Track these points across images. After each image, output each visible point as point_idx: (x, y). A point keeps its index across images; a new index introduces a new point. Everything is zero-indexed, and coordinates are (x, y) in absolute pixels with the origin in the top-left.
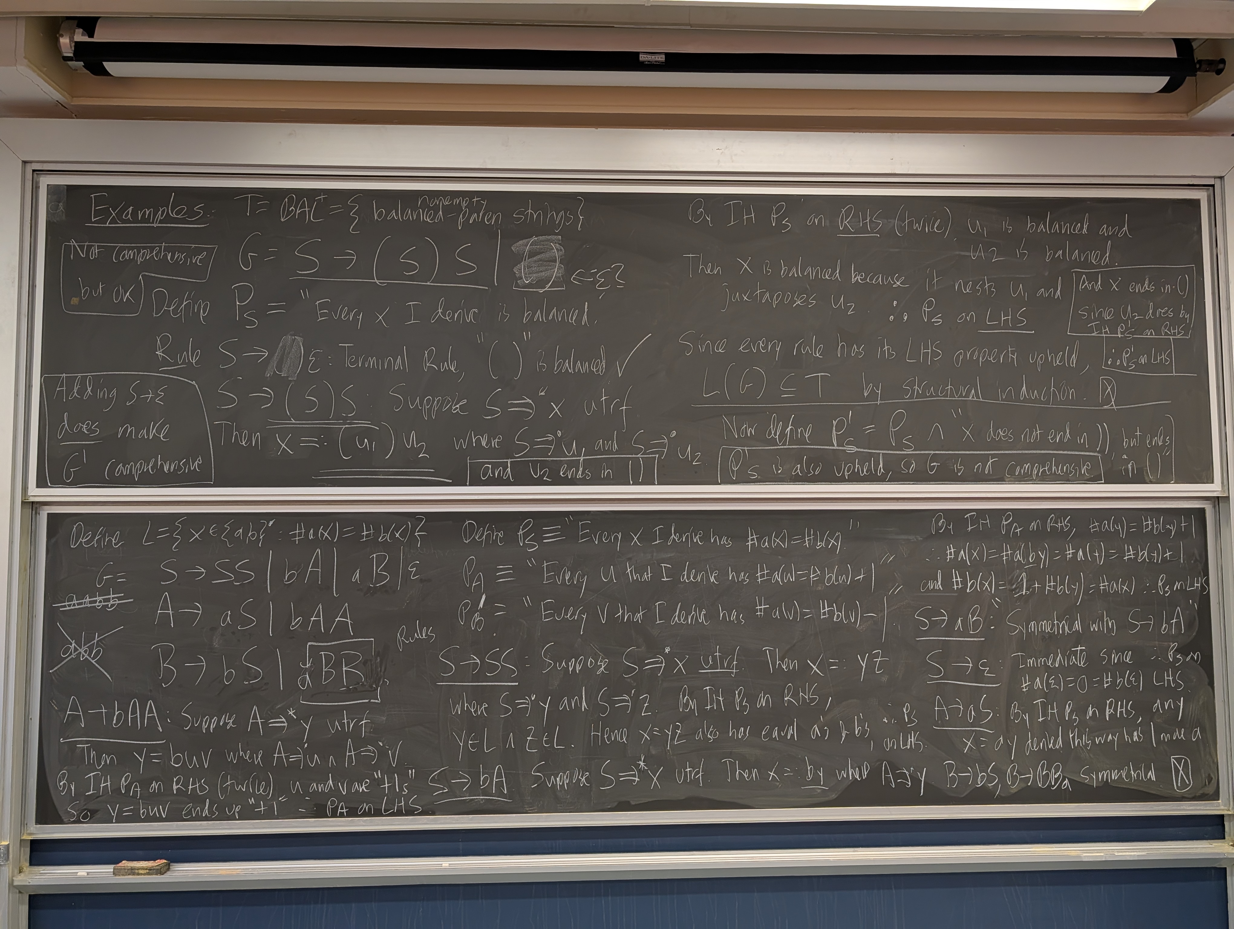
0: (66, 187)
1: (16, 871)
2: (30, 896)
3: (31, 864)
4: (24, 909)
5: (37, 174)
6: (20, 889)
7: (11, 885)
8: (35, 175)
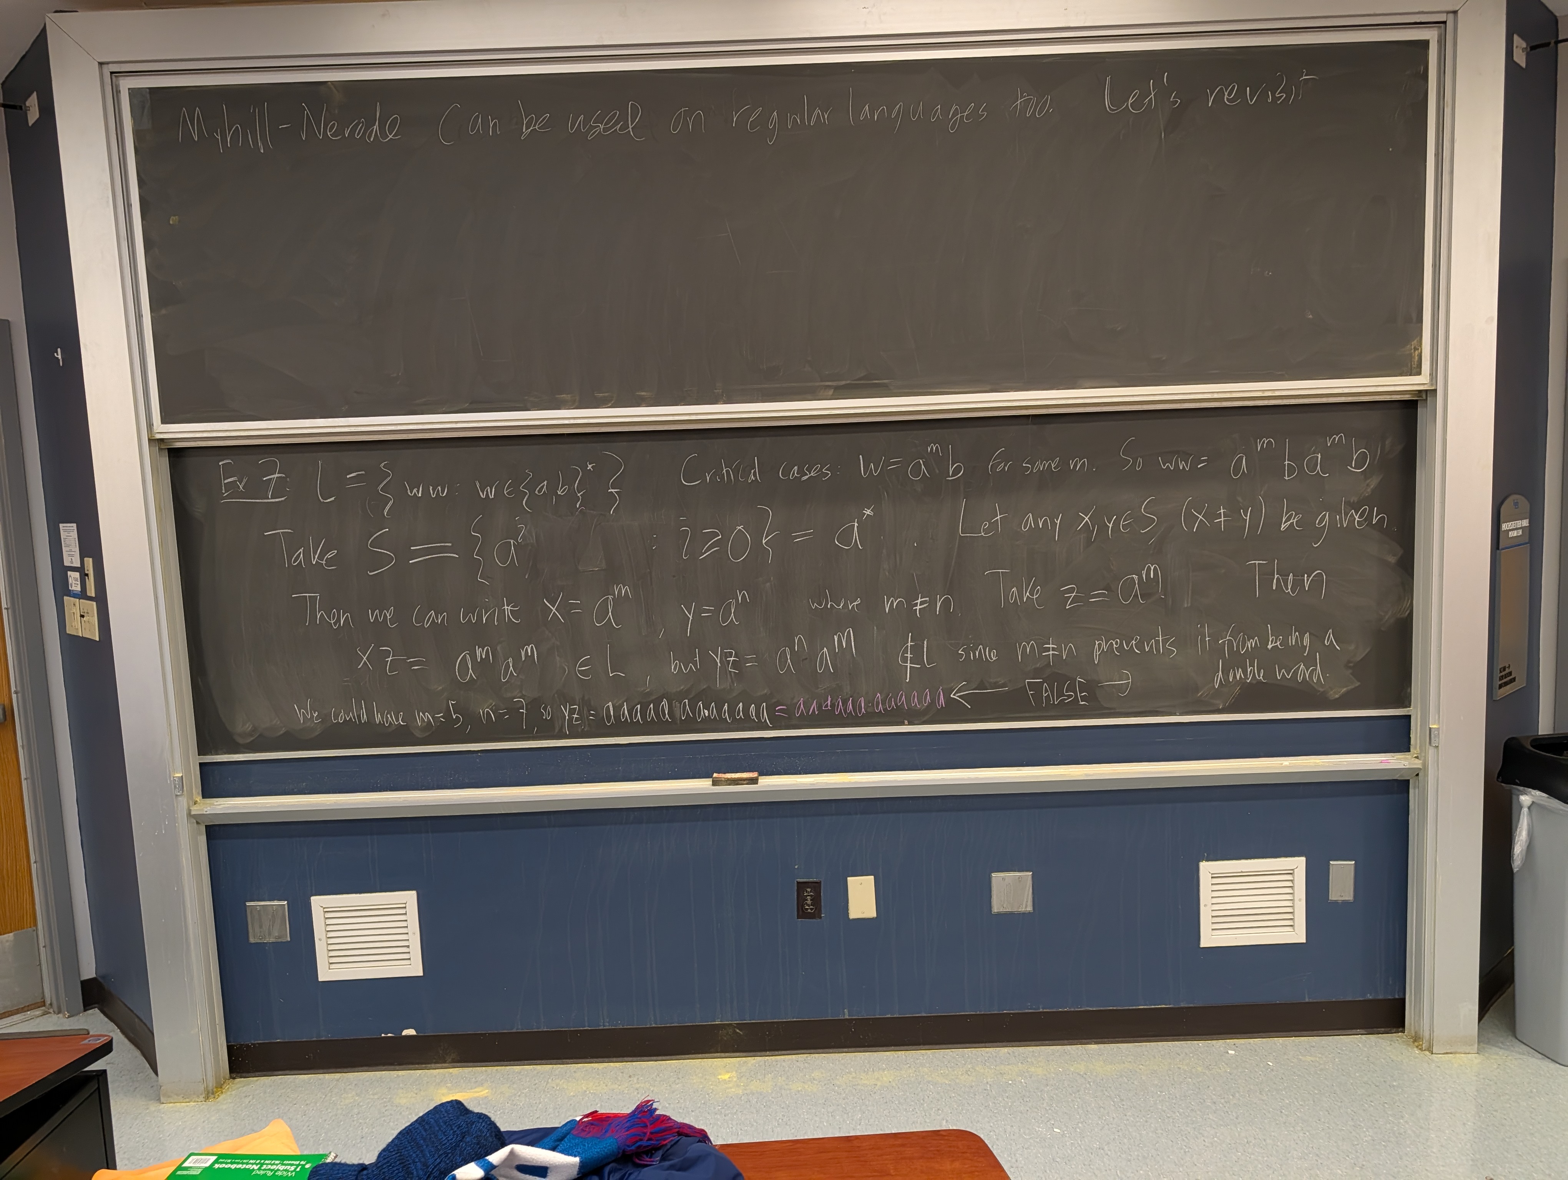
0: (148, 90)
1: (191, 803)
2: (206, 826)
3: (204, 797)
4: (203, 839)
5: (116, 76)
6: (197, 819)
7: (189, 815)
8: (113, 77)
